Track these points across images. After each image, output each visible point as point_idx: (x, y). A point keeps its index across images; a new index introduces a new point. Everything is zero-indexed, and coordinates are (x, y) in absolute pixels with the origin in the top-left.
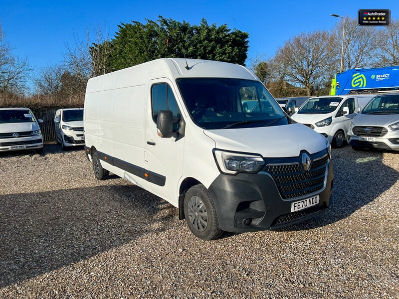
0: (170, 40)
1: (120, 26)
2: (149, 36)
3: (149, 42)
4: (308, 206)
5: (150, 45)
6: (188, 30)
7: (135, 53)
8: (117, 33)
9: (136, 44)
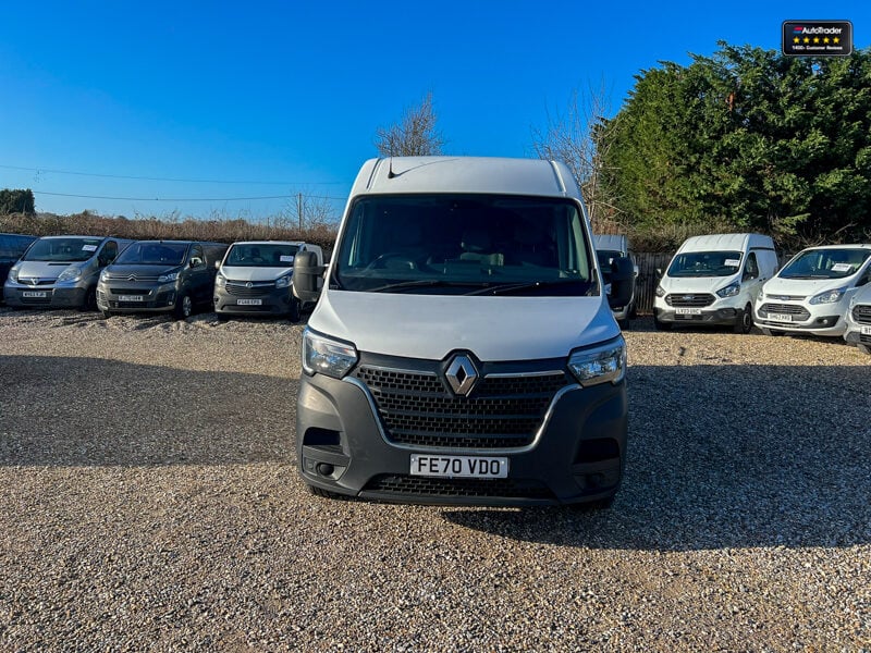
0: (739, 97)
1: (638, 77)
2: (688, 92)
3: (687, 106)
4: (466, 473)
5: (688, 112)
6: (793, 67)
7: (654, 131)
8: (631, 94)
9: (658, 110)
